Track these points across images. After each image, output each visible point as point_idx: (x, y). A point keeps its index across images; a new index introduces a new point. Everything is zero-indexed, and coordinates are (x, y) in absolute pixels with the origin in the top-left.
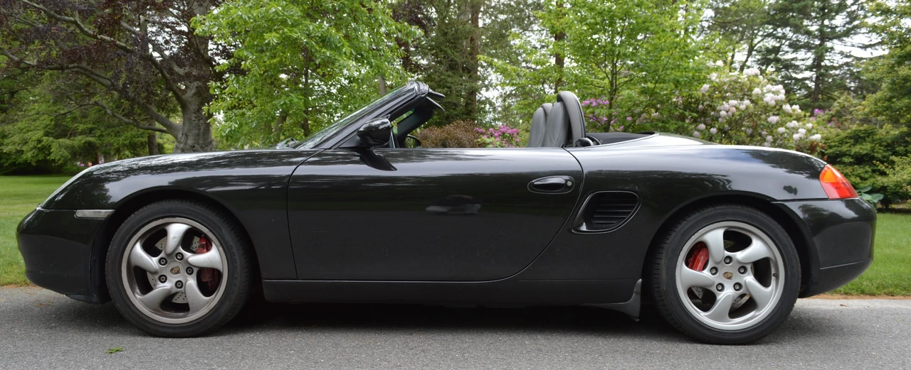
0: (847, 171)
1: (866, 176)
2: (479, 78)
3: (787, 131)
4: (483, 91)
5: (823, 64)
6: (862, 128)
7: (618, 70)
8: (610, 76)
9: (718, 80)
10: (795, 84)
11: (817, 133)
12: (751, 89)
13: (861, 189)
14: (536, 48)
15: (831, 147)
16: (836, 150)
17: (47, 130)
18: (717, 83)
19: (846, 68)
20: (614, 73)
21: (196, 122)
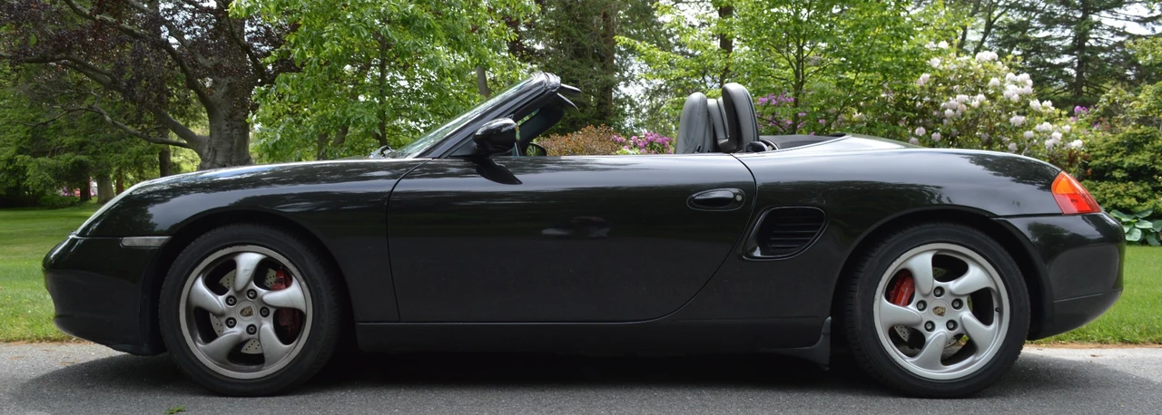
0: (1119, 189)
1: (1145, 196)
2: (616, 69)
3: (1037, 135)
4: (621, 87)
5: (1087, 44)
6: (1138, 131)
7: (805, 55)
8: (794, 65)
9: (941, 68)
10: (1049, 73)
11: (1077, 138)
12: (986, 80)
13: (1138, 213)
14: (693, 26)
15: (1096, 157)
16: (1104, 162)
17: (20, 145)
18: (940, 71)
19: (1119, 50)
20: (800, 60)
21: (228, 132)
